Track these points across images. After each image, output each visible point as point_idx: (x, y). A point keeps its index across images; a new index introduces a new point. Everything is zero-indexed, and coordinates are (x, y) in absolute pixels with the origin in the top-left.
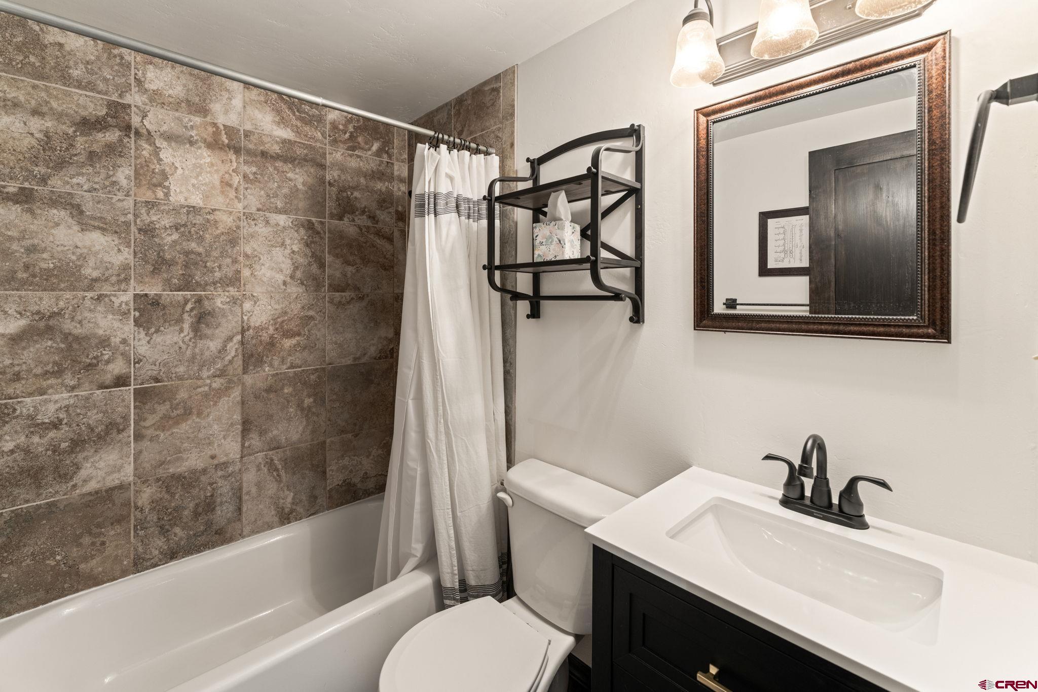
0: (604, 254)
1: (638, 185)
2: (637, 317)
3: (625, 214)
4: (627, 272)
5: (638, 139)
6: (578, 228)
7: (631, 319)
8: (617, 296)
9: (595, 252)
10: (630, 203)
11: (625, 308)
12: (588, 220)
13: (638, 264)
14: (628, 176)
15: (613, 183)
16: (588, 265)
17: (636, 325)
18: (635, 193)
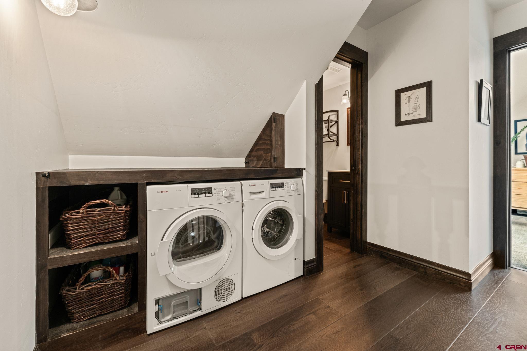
0: (330, 133)
1: (338, 121)
2: (337, 145)
3: (335, 126)
4: (336, 137)
5: (337, 112)
6: (326, 129)
7: (336, 145)
8: (333, 141)
9: (329, 133)
10: (336, 124)
11: (335, 143)
12: (328, 128)
13: (337, 135)
14: (336, 119)
15: (332, 121)
16: (328, 136)
17: (337, 146)
18: (337, 122)
